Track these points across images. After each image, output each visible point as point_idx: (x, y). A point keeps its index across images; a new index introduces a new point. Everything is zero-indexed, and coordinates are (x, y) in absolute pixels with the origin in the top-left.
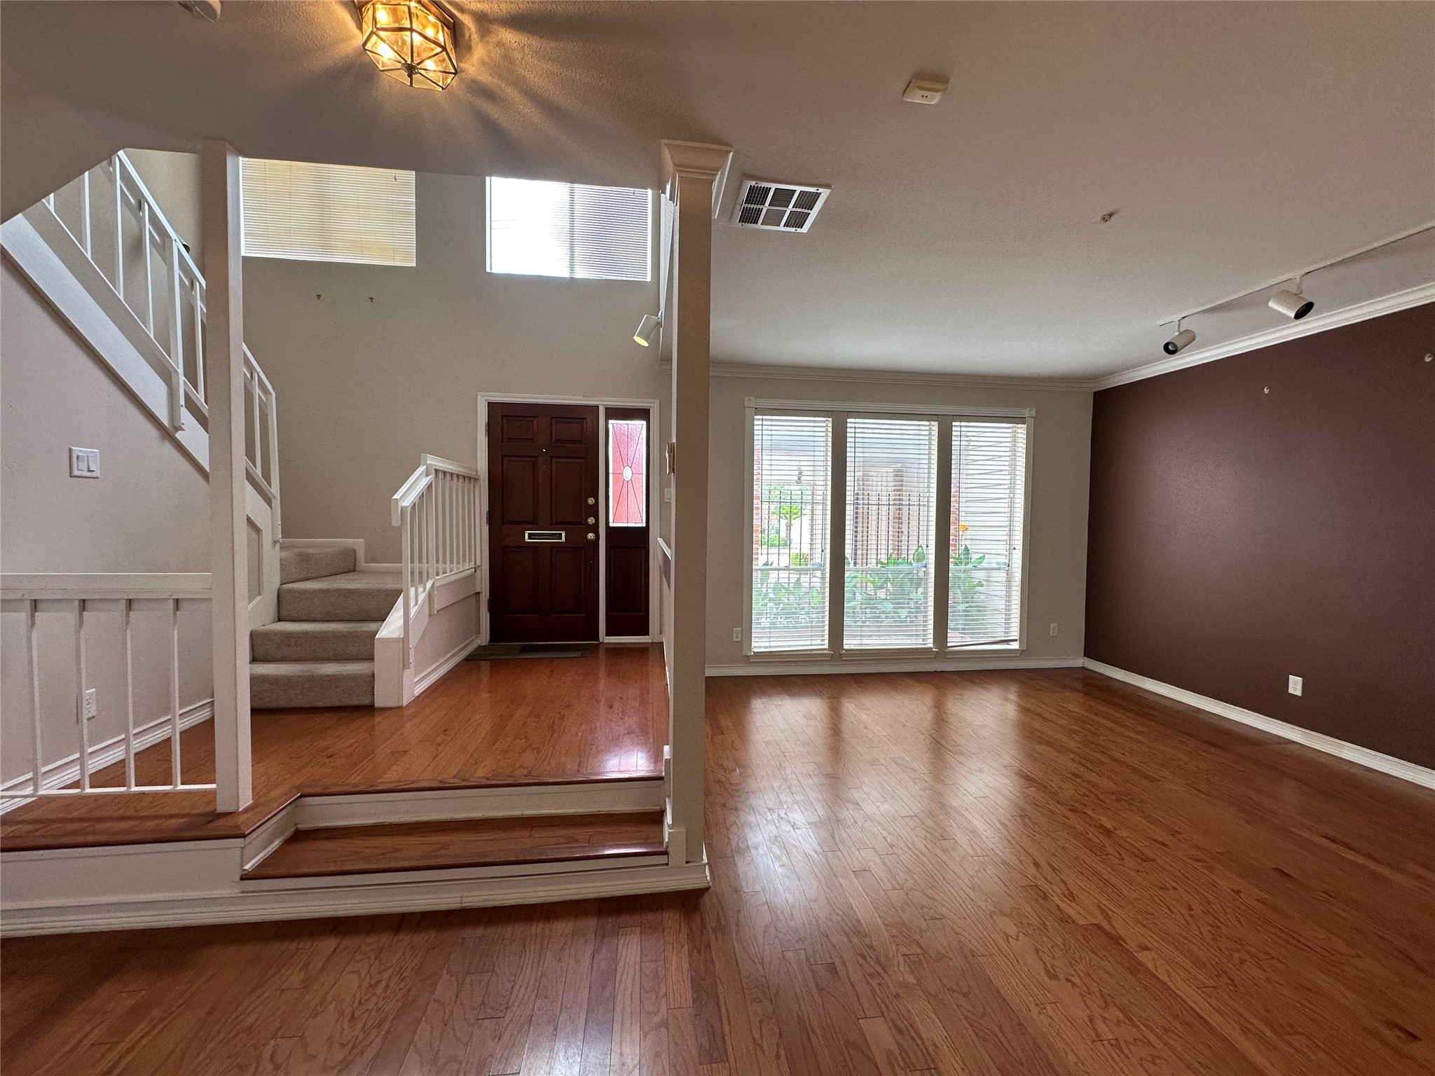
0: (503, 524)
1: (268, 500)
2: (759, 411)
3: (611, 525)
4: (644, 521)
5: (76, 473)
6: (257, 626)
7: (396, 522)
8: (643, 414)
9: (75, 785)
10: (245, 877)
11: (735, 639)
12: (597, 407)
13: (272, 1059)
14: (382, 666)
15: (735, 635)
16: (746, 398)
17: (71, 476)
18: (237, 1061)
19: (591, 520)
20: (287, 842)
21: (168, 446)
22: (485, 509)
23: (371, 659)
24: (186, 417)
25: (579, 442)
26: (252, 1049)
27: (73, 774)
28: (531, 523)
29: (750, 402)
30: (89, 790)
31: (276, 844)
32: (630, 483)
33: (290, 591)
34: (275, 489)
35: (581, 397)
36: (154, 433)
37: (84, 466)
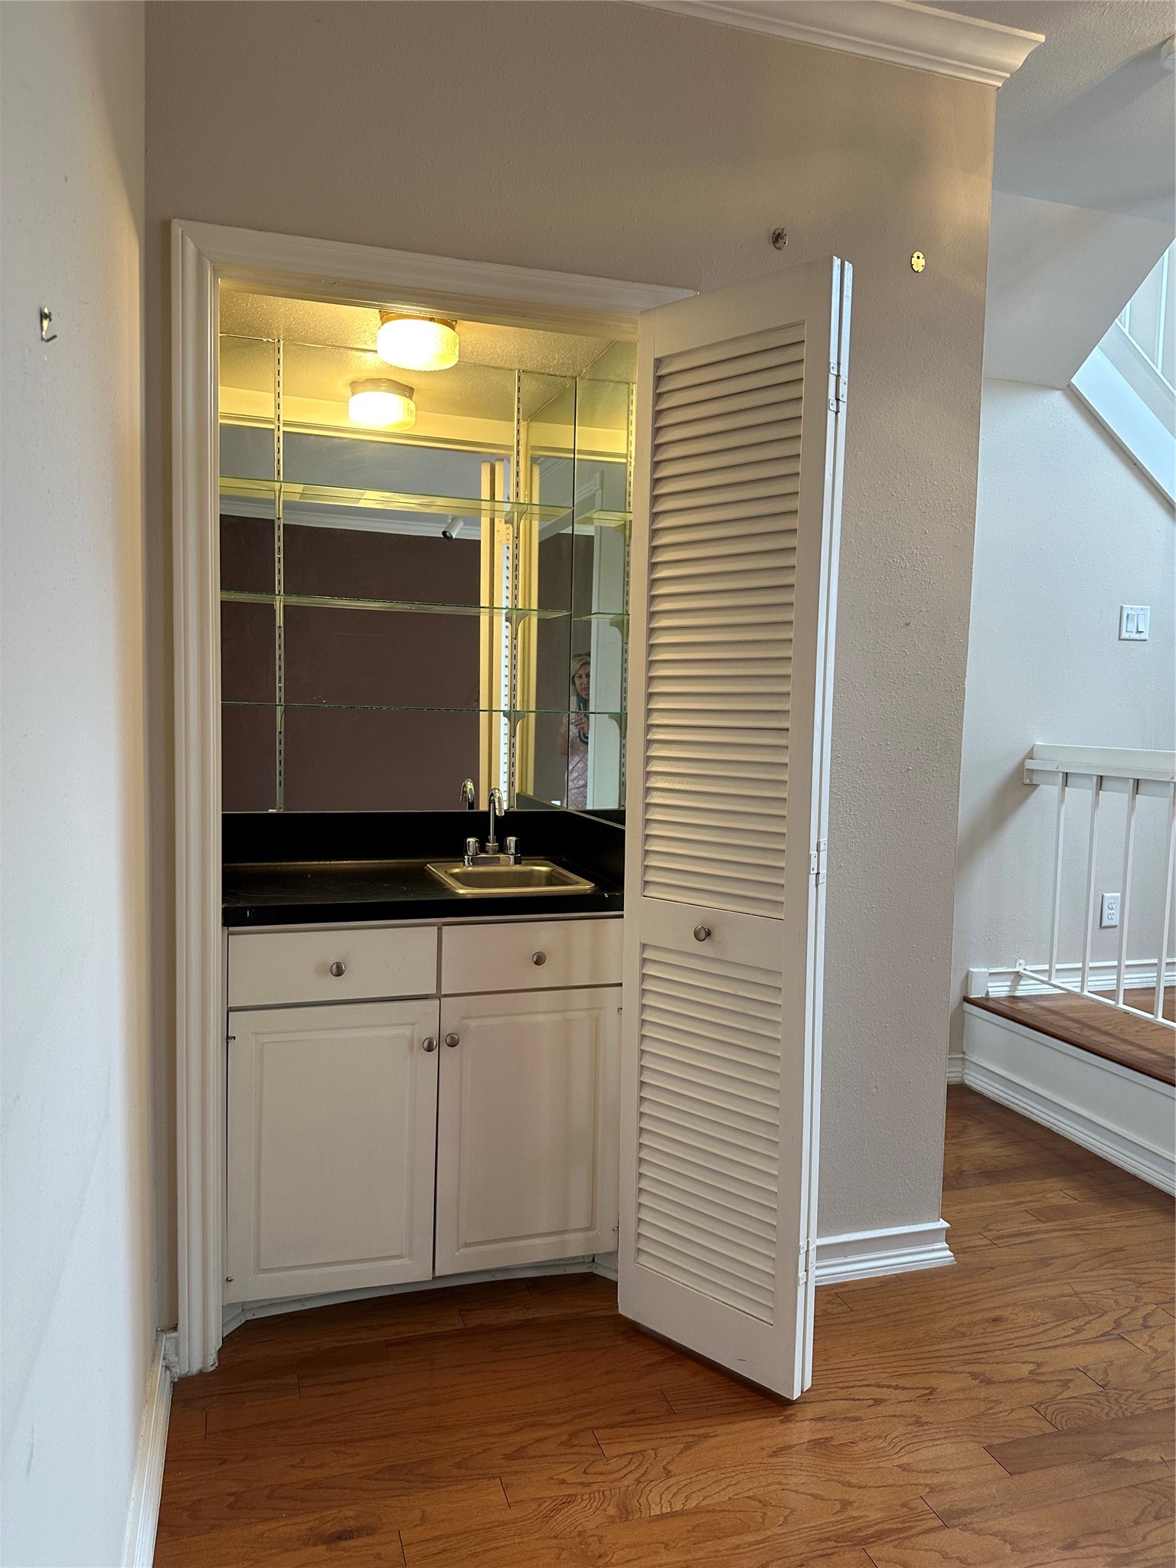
5: (1125, 635)
9: (1111, 994)
13: (1145, 1318)
17: (1120, 639)
18: (1118, 1297)
26: (1134, 1298)
27: (1107, 981)
37: (1132, 627)
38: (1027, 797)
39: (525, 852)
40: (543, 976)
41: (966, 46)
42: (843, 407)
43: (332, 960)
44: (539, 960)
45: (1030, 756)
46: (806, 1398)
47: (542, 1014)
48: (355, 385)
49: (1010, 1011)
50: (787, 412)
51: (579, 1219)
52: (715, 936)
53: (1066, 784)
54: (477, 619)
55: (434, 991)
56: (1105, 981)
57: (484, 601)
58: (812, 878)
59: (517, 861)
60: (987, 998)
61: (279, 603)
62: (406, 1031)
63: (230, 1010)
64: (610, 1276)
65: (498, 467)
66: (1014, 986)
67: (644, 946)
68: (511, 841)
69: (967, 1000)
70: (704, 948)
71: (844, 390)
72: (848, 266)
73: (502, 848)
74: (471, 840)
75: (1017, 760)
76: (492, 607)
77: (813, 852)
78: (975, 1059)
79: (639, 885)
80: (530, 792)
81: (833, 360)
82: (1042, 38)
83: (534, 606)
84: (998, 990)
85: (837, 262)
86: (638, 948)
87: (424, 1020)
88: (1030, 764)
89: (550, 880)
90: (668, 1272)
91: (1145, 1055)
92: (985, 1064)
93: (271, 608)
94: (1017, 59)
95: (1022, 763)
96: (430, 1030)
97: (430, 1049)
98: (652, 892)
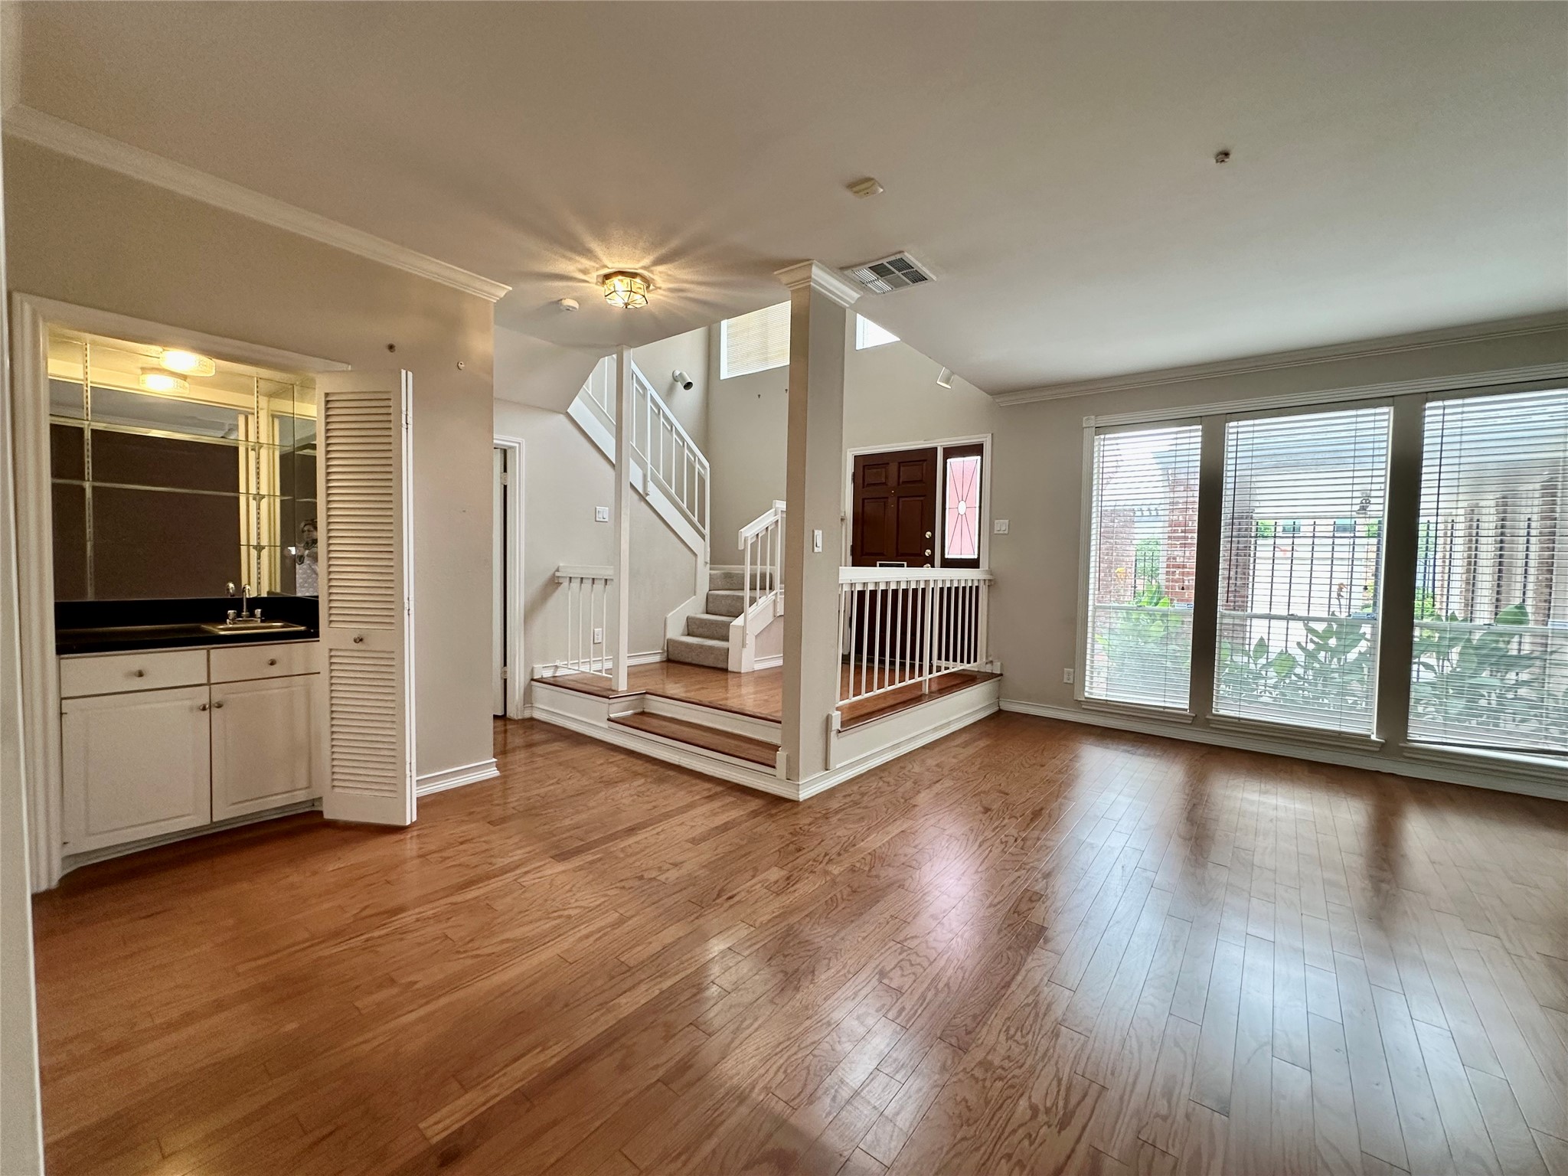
0: (862, 555)
1: (703, 537)
2: (1100, 430)
3: (946, 556)
4: (976, 553)
5: (598, 520)
6: (692, 614)
7: (741, 547)
8: (976, 449)
9: (600, 671)
10: (609, 720)
11: (1065, 681)
12: (935, 449)
14: (732, 645)
15: (1066, 676)
16: (1085, 418)
17: (596, 521)
19: (928, 552)
20: (636, 714)
21: (643, 504)
22: (850, 543)
23: (728, 640)
24: (651, 486)
25: (921, 481)
27: (598, 666)
28: (882, 554)
29: (1090, 421)
30: (604, 674)
31: (630, 712)
32: (964, 516)
33: (712, 595)
34: (707, 531)
35: (922, 442)
36: (636, 497)
37: (601, 516)
38: (557, 588)
39: (267, 617)
40: (275, 671)
41: (478, 284)
42: (410, 427)
43: (138, 669)
44: (272, 663)
45: (558, 570)
46: (413, 824)
47: (275, 689)
48: (144, 370)
49: (554, 683)
50: (386, 425)
51: (303, 783)
52: (365, 640)
53: (570, 581)
54: (238, 499)
55: (205, 681)
56: (597, 666)
57: (242, 488)
58: (406, 612)
59: (262, 621)
60: (542, 678)
61: (88, 486)
62: (188, 703)
63: (62, 699)
64: (319, 809)
65: (250, 417)
66: (555, 672)
67: (331, 650)
68: (258, 612)
69: (533, 680)
70: (360, 646)
71: (410, 421)
72: (410, 374)
73: (253, 615)
74: (231, 612)
75: (551, 572)
76: (248, 493)
77: (406, 601)
78: (537, 705)
79: (327, 623)
80: (278, 590)
81: (404, 409)
82: (511, 288)
83: (278, 493)
84: (547, 674)
85: (403, 372)
86: (327, 651)
87: (202, 696)
88: (557, 574)
89: (282, 627)
90: (347, 791)
91: (596, 688)
92: (541, 707)
93: (83, 490)
94: (502, 294)
95: (554, 574)
96: (205, 700)
97: (204, 709)
98: (333, 625)
